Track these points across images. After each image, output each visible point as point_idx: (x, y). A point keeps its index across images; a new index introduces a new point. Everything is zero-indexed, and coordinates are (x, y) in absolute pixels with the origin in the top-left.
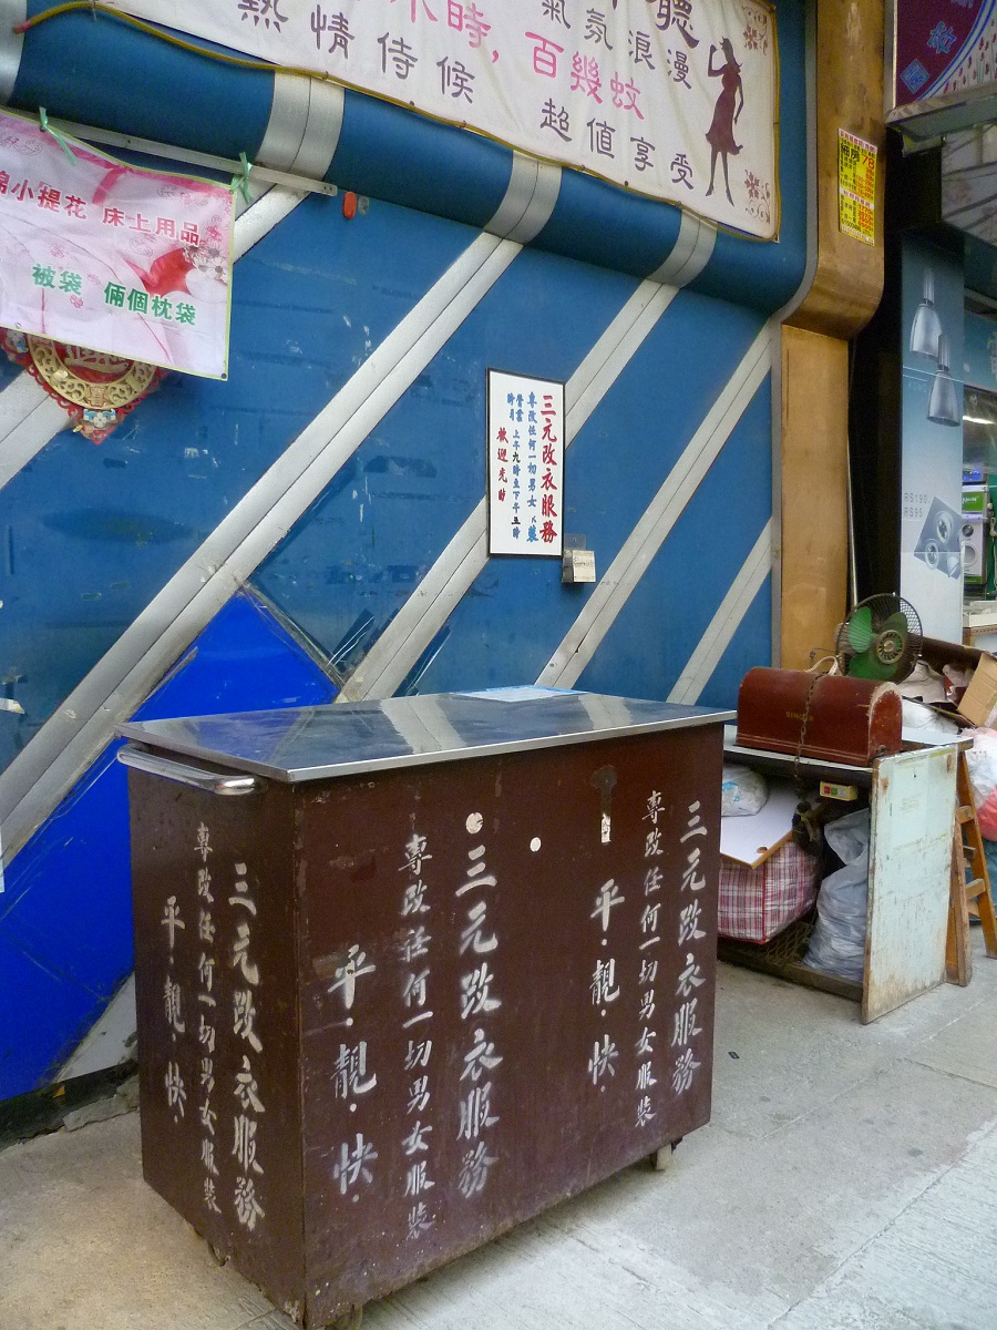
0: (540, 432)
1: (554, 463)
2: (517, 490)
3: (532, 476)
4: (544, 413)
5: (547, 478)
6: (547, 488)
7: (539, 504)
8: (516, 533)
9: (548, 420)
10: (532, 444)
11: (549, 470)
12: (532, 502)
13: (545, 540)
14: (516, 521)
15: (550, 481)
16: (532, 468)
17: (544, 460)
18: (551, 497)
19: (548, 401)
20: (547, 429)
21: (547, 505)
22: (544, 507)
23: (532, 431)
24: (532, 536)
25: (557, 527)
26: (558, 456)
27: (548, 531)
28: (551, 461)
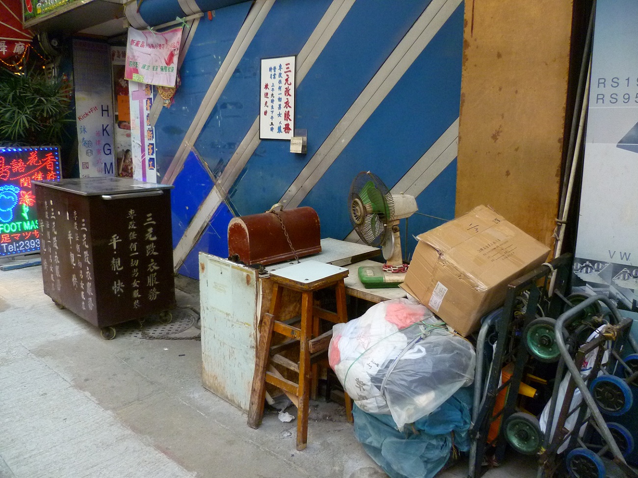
0: (284, 81)
1: (290, 95)
2: (272, 110)
3: (280, 103)
4: (285, 72)
5: (287, 103)
6: (287, 108)
7: (283, 116)
8: (272, 129)
9: (287, 75)
10: (280, 88)
11: (287, 99)
12: (279, 115)
13: (286, 132)
14: (272, 124)
15: (288, 105)
16: (280, 99)
17: (285, 94)
18: (288, 112)
19: (287, 66)
20: (287, 80)
21: (287, 116)
22: (285, 117)
23: (280, 82)
24: (279, 130)
25: (292, 126)
26: (292, 92)
27: (287, 128)
28: (289, 95)
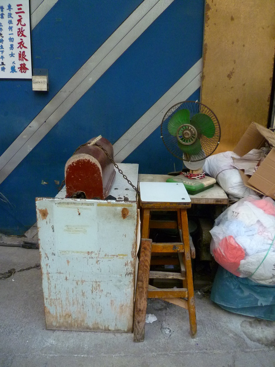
0: (15, 22)
1: (25, 36)
2: (2, 50)
3: (12, 43)
4: (17, 13)
5: (21, 44)
6: (21, 48)
7: (17, 56)
8: (3, 69)
9: (20, 16)
10: (11, 28)
11: (21, 39)
12: (12, 55)
13: (21, 72)
14: (3, 64)
15: (23, 45)
16: (11, 40)
17: (18, 35)
18: (24, 52)
19: (19, 7)
20: (19, 21)
21: (22, 56)
22: (20, 57)
23: (10, 22)
24: (13, 70)
25: (29, 65)
26: (27, 32)
27: (23, 68)
28: (23, 35)
